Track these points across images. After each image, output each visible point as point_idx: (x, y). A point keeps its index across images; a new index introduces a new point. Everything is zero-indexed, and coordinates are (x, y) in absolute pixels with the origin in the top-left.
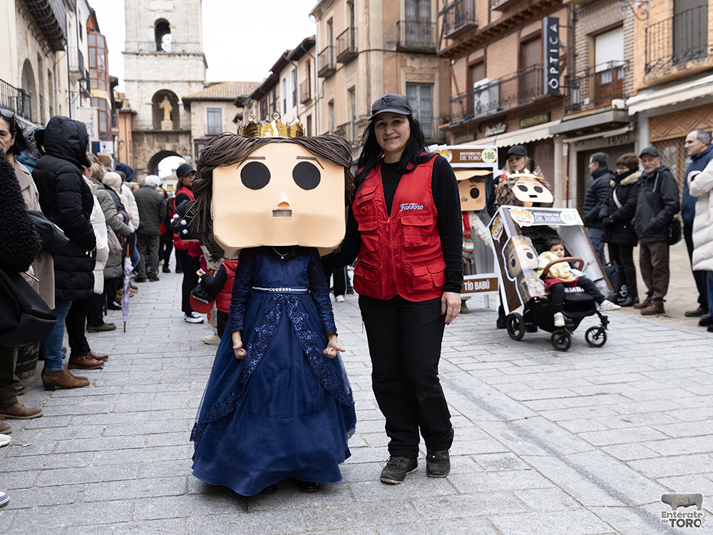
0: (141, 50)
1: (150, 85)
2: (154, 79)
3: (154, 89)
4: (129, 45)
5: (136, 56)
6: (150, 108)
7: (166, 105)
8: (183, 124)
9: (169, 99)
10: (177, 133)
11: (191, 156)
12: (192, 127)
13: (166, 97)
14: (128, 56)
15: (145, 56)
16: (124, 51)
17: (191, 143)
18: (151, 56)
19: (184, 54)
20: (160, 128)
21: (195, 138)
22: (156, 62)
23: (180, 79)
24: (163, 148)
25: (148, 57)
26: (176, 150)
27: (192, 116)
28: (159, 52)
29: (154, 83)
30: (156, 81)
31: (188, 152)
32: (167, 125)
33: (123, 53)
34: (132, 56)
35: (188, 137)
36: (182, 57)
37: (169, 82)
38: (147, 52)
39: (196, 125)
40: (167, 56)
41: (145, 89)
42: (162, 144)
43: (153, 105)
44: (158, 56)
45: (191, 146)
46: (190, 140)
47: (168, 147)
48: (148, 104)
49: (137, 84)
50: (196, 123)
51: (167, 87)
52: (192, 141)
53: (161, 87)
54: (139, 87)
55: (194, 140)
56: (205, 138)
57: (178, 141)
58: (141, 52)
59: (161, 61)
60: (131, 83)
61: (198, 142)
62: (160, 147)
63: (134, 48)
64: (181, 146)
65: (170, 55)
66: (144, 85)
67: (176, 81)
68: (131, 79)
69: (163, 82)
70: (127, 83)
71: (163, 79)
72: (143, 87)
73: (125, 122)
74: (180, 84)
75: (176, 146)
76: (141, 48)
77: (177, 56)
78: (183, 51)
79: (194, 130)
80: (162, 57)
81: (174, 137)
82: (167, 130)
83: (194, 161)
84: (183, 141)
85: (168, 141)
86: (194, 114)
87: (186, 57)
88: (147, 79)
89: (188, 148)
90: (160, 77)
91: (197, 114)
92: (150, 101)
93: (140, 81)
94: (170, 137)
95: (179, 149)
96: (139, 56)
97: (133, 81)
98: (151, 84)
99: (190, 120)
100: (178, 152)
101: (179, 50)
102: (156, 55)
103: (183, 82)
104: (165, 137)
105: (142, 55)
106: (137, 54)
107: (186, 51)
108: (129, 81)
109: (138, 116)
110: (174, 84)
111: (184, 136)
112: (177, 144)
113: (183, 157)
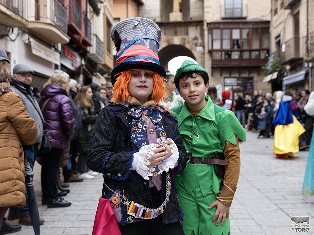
8: (193, 14)
10: (186, 24)
11: (204, 47)
17: (202, 35)
20: (169, 20)
21: (209, 22)
24: (171, 42)
26: (185, 43)
32: (176, 16)
35: (199, 28)
42: (170, 37)
45: (203, 39)
46: (203, 26)
47: (176, 41)
50: (210, 4)
52: (205, 28)
55: (208, 24)
56: (222, 21)
57: (187, 34)
61: (212, 26)
62: (168, 41)
75: (185, 39)
81: (183, 29)
82: (176, 21)
83: (207, 51)
84: (193, 32)
85: (176, 34)
94: (178, 29)
95: (189, 42)
100: (188, 46)
104: (173, 30)
109: (144, 7)
111: (194, 28)
112: (186, 37)
113: (193, 52)
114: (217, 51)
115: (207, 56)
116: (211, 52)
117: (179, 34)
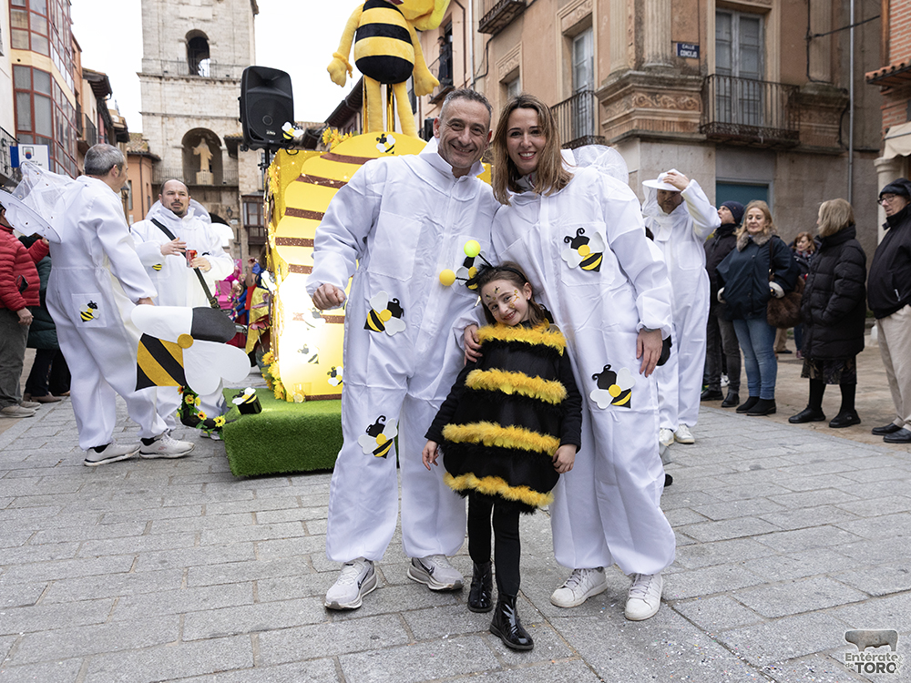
0: (166, 72)
1: (180, 121)
2: (185, 113)
3: (185, 128)
4: (148, 65)
5: (158, 80)
6: (180, 152)
7: (203, 151)
8: (227, 177)
9: (208, 142)
10: (218, 189)
11: (239, 219)
12: (240, 179)
13: (203, 140)
14: (147, 79)
15: (172, 81)
16: (141, 71)
17: (238, 203)
18: (180, 82)
19: (229, 82)
20: (195, 181)
21: (244, 194)
22: (188, 90)
23: (224, 115)
25: (176, 82)
26: (217, 212)
27: (240, 163)
28: (191, 77)
29: (185, 119)
30: (189, 116)
31: (235, 216)
32: (204, 177)
33: (139, 74)
34: (153, 79)
35: (234, 194)
36: (226, 84)
37: (207, 118)
38: (175, 75)
39: (246, 177)
40: (204, 83)
41: (172, 126)
43: (183, 149)
44: (192, 82)
45: (239, 206)
46: (238, 197)
48: (176, 147)
49: (160, 118)
50: (245, 173)
51: (203, 125)
52: (240, 199)
53: (195, 125)
54: (163, 123)
55: (242, 196)
56: (258, 194)
57: (220, 200)
58: (166, 75)
59: (195, 89)
60: (151, 117)
61: (248, 200)
63: (156, 68)
64: (224, 207)
65: (208, 81)
66: (171, 121)
67: (217, 118)
68: (152, 111)
69: (199, 119)
70: (146, 117)
71: (198, 114)
72: (169, 124)
73: (141, 169)
74: (224, 122)
75: (216, 207)
76: (166, 69)
77: (218, 84)
78: (228, 76)
79: (243, 182)
80: (197, 83)
81: (214, 194)
82: (205, 184)
83: (242, 226)
84: (227, 199)
85: (205, 200)
86: (243, 160)
87: (232, 85)
88: (175, 112)
89: (235, 210)
90: (194, 111)
91: (247, 160)
92: (179, 142)
93: (164, 116)
94: (208, 194)
95: (223, 212)
96: (163, 80)
97: (153, 114)
98: (180, 119)
99: (237, 170)
100: (220, 215)
101: (221, 74)
102: (188, 80)
103: (228, 118)
104: (201, 195)
105: (168, 79)
106: (161, 78)
107: (231, 77)
108: (148, 114)
109: (161, 163)
110: (215, 121)
111: (229, 194)
112: (219, 204)
113: (228, 222)
114: (254, 227)
115: (243, 232)
116: (247, 228)
117: (209, 200)
